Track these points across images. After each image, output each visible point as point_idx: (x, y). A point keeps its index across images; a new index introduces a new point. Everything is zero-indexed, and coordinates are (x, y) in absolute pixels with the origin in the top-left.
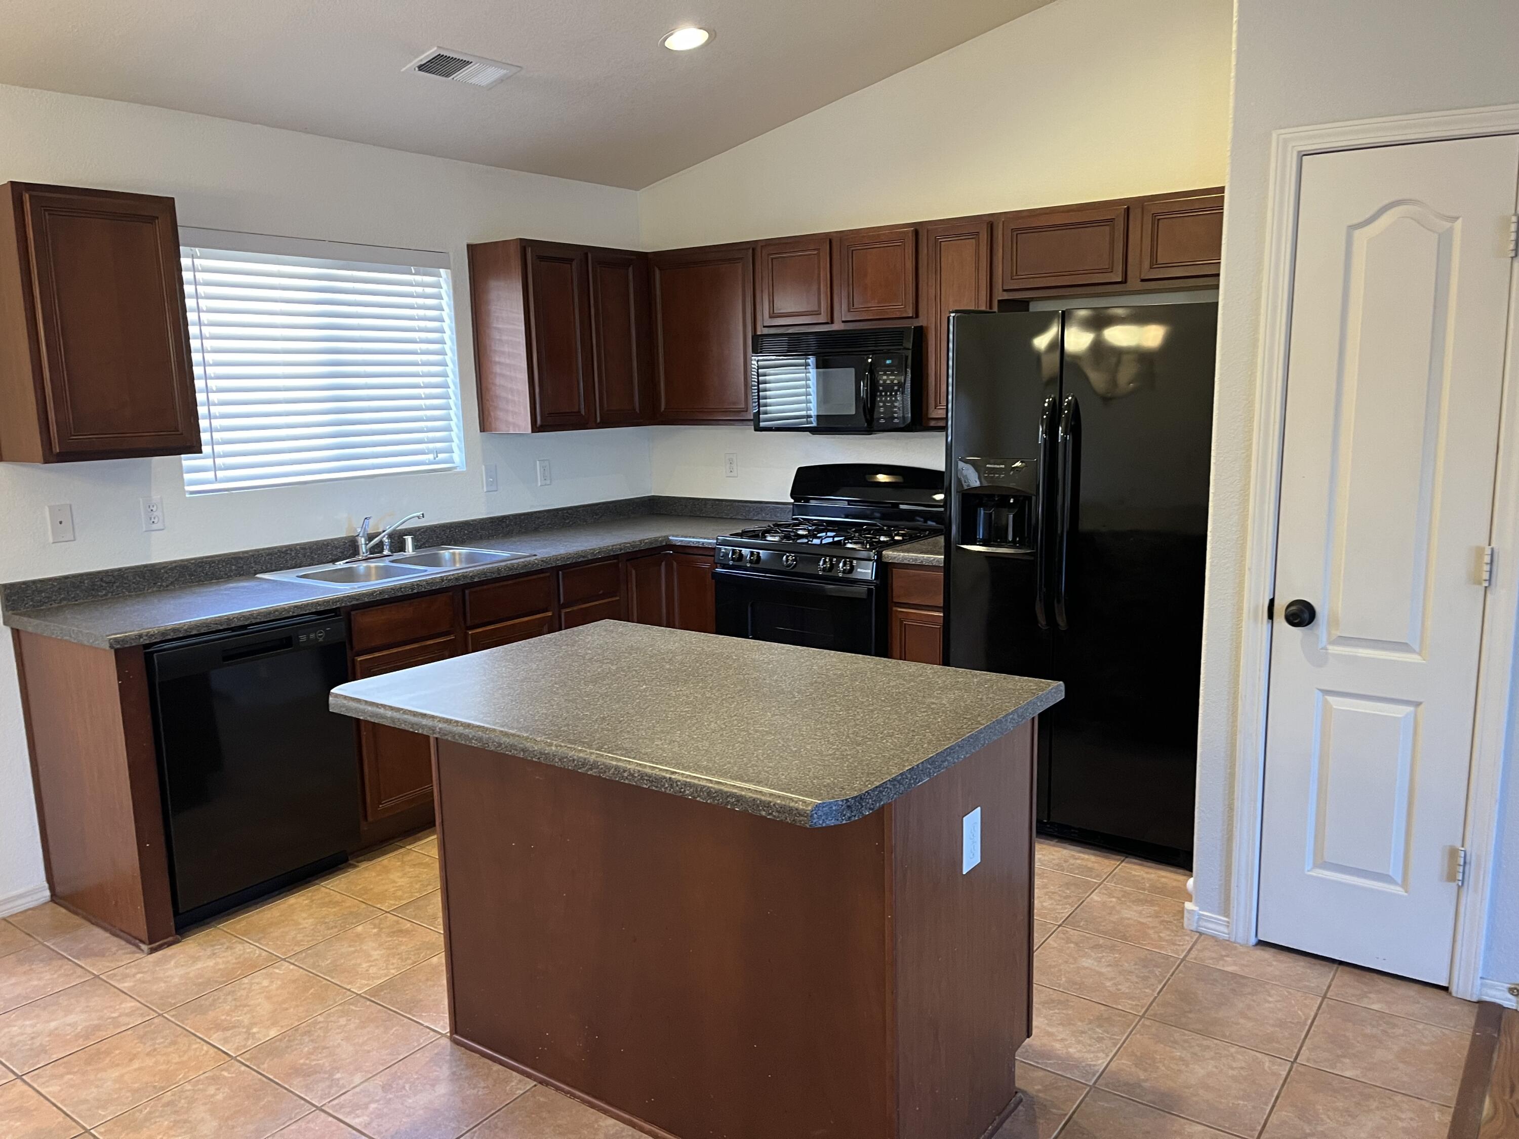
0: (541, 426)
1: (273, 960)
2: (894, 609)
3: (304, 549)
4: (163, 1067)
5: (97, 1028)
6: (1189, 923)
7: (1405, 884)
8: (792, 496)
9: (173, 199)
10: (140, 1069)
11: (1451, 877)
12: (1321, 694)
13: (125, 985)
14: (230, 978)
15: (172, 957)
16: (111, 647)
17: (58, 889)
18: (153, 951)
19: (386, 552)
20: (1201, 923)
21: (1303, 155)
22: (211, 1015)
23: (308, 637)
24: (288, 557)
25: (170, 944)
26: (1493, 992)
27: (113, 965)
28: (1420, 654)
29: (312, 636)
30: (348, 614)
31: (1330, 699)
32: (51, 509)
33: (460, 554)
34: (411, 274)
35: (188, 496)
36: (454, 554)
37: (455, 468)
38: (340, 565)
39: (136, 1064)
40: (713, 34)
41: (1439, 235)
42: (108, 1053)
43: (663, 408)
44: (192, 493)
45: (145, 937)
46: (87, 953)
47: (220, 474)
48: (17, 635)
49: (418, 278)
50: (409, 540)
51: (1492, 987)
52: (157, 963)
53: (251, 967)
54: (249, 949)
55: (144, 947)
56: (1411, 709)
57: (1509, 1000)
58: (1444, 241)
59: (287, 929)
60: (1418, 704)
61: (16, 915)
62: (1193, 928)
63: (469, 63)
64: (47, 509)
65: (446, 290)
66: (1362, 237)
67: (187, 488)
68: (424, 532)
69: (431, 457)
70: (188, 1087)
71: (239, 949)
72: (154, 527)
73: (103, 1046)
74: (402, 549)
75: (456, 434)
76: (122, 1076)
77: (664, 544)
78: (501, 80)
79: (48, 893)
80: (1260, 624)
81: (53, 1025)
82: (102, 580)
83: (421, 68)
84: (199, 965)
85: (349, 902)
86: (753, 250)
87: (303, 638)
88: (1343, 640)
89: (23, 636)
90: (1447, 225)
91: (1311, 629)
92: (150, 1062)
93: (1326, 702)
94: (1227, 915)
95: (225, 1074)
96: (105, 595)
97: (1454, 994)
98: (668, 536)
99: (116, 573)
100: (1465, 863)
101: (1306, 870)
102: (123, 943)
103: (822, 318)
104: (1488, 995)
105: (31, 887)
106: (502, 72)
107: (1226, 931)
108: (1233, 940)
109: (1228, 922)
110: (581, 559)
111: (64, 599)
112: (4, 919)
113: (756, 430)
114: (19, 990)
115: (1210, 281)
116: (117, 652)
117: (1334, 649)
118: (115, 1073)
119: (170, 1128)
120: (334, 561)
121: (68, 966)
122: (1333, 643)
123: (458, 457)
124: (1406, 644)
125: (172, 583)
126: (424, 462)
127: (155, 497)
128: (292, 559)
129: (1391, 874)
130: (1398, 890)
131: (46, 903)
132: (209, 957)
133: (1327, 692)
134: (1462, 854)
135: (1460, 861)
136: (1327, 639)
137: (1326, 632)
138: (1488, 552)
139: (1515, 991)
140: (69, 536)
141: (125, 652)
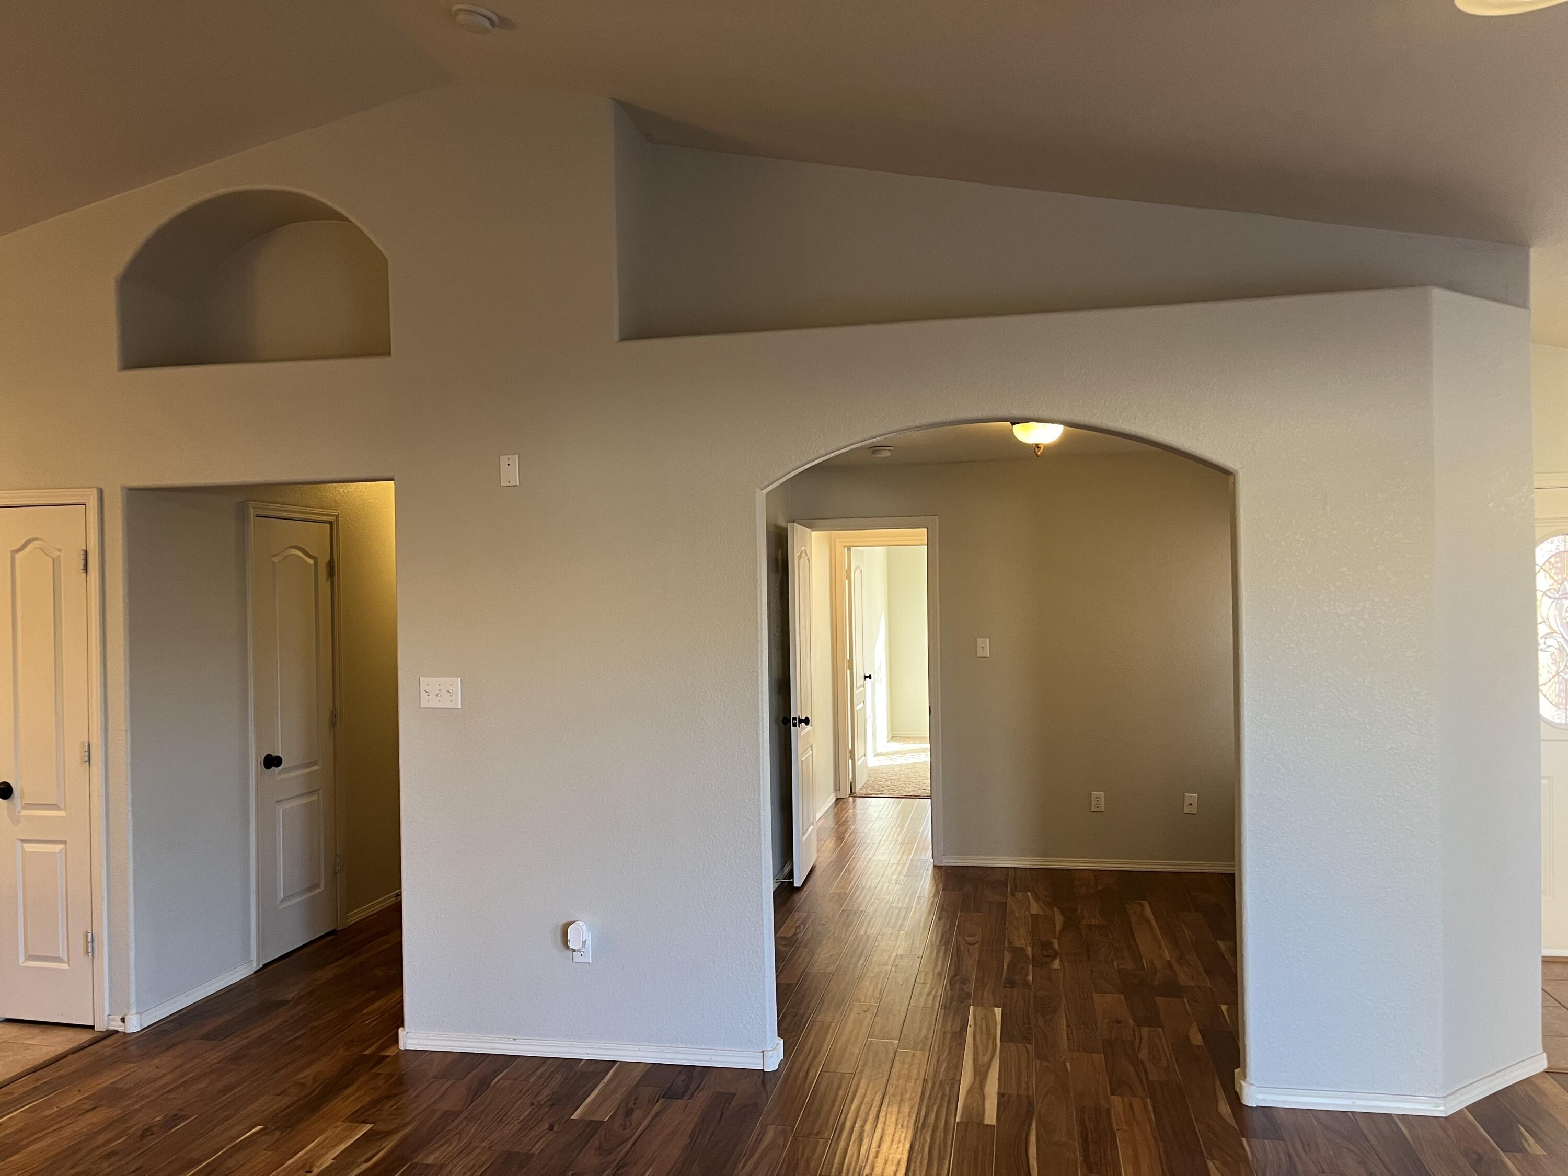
7: (68, 963)
11: (87, 953)
12: (19, 842)
26: (114, 1023)
28: (65, 810)
31: (26, 845)
41: (54, 559)
51: (114, 1020)
56: (62, 846)
57: (121, 1026)
58: (56, 562)
66: (18, 556)
88: (30, 806)
90: (58, 553)
91: (11, 799)
93: (24, 848)
97: (95, 1029)
100: (92, 941)
101: (21, 963)
104: (111, 1026)
117: (25, 812)
122: (23, 808)
124: (57, 804)
129: (61, 956)
130: (65, 966)
133: (23, 841)
134: (90, 935)
135: (90, 939)
136: (19, 807)
137: (19, 801)
138: (87, 744)
139: (123, 1020)
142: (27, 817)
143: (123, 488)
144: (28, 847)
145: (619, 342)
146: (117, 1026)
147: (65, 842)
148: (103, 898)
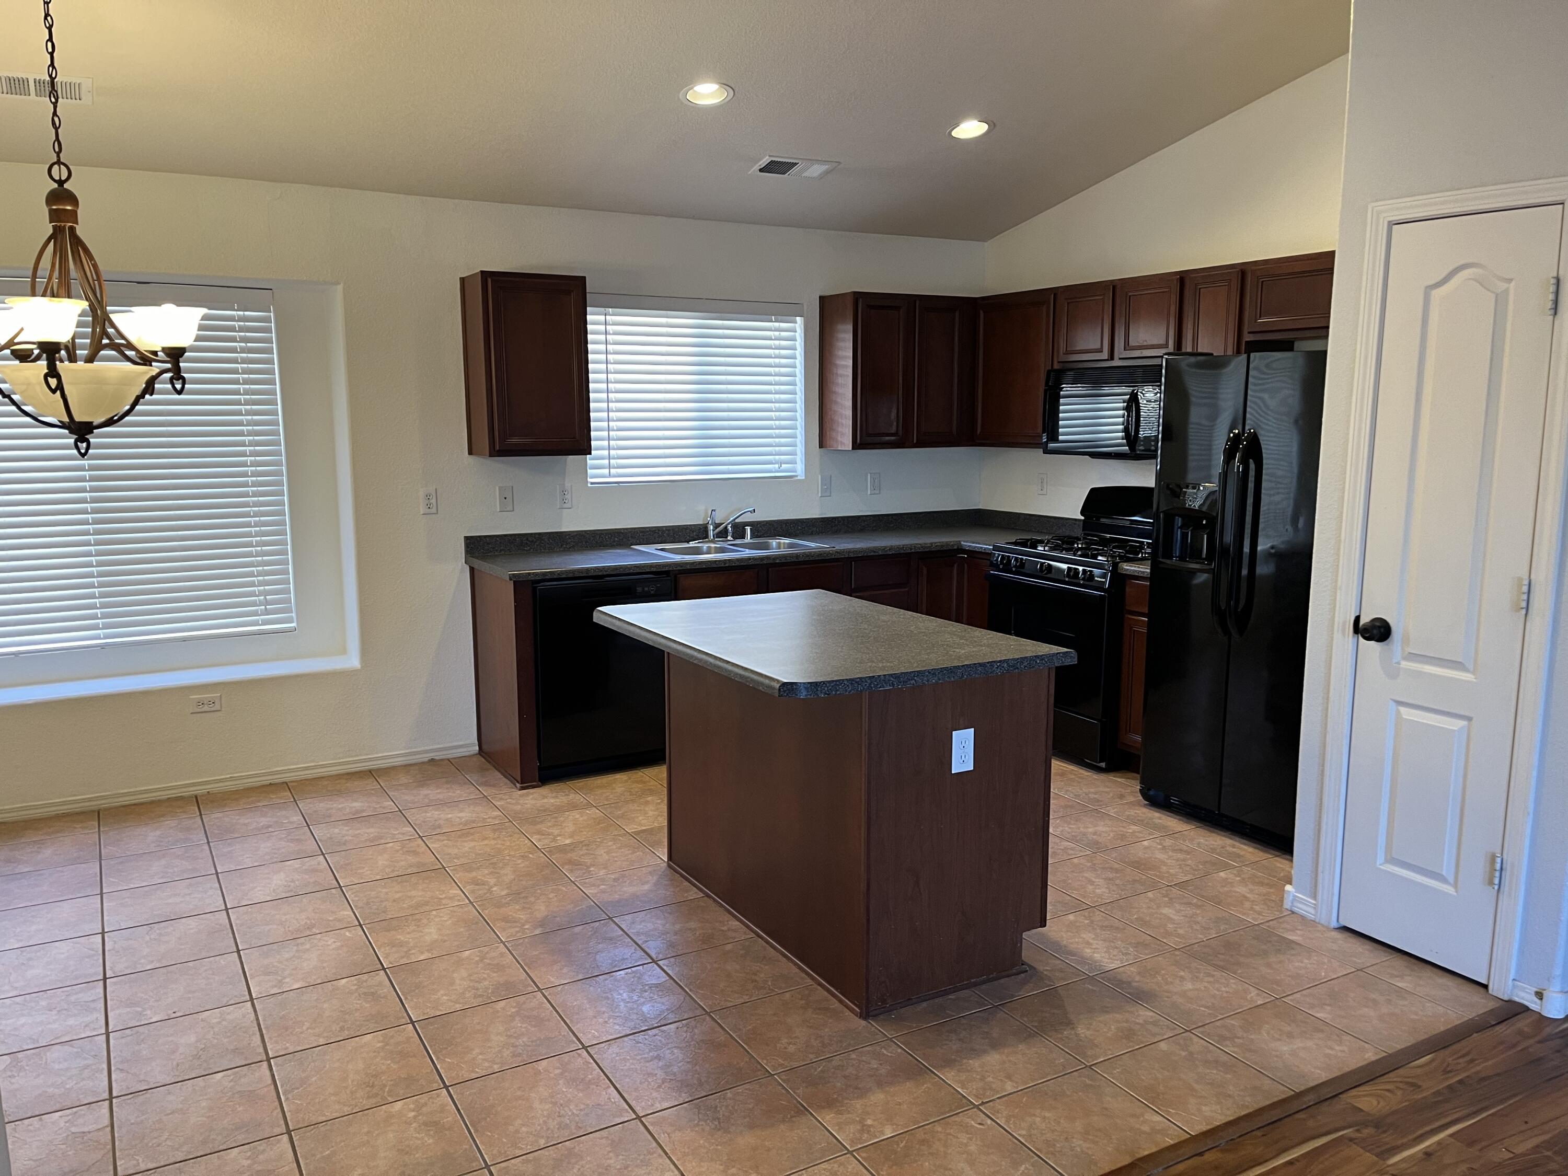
0: (860, 444)
1: (589, 805)
2: (1126, 616)
3: (669, 530)
4: (499, 846)
5: (474, 822)
6: (1287, 904)
7: (1455, 885)
8: (1082, 513)
9: (585, 277)
10: (486, 845)
11: (1491, 883)
12: (1394, 704)
13: (498, 804)
14: (560, 810)
15: (532, 794)
16: (511, 579)
17: (484, 747)
18: (523, 788)
19: (729, 538)
20: (1296, 904)
21: (1392, 224)
22: (539, 826)
23: (643, 589)
24: (656, 535)
25: (534, 787)
26: (1523, 994)
27: (497, 792)
28: (1473, 673)
29: (646, 589)
30: (675, 576)
31: (1402, 709)
32: (500, 488)
33: (784, 543)
34: (771, 321)
35: (589, 485)
36: (780, 543)
37: (797, 476)
38: (692, 544)
39: (486, 842)
40: (992, 125)
41: (1497, 295)
42: (472, 834)
43: (978, 432)
44: (592, 483)
45: (519, 780)
46: (486, 784)
47: (613, 471)
48: (472, 570)
49: (777, 324)
50: (748, 529)
51: (1523, 989)
52: (521, 796)
53: (573, 807)
54: (578, 797)
55: (518, 785)
56: (1464, 723)
57: (1535, 1003)
58: (1500, 300)
59: (604, 791)
60: (1469, 719)
61: (455, 758)
62: (1288, 907)
63: (796, 164)
64: (497, 488)
65: (799, 335)
66: (1436, 294)
67: (590, 480)
68: (764, 525)
69: (777, 466)
70: (508, 858)
71: (572, 796)
72: (565, 506)
73: (472, 831)
74: (743, 536)
75: (800, 449)
76: (475, 846)
77: (955, 547)
78: (827, 173)
79: (477, 748)
80: (1347, 636)
81: (450, 816)
82: (527, 539)
83: (761, 170)
84: (545, 800)
85: (653, 782)
86: (1055, 295)
87: (639, 589)
88: (1412, 657)
89: (475, 571)
90: (1505, 285)
91: (1387, 645)
92: (493, 842)
93: (1398, 712)
94: (1315, 898)
95: (531, 856)
96: (529, 550)
97: (1490, 992)
98: (960, 542)
99: (537, 536)
100: (1501, 869)
101: (1378, 863)
102: (509, 782)
103: (1105, 355)
104: (1518, 996)
105: (467, 742)
106: (825, 167)
107: (1312, 911)
108: (1317, 921)
109: (1315, 904)
110: (872, 554)
111: (503, 550)
112: (448, 760)
113: (1044, 453)
114: (440, 796)
115: (1321, 332)
116: (516, 584)
117: (1404, 664)
118: (472, 844)
119: (487, 874)
120: (688, 542)
121: (473, 789)
122: (1405, 659)
123: (800, 469)
124: (1460, 662)
125: (573, 546)
126: (771, 470)
127: (568, 485)
128: (659, 537)
129: (1444, 873)
130: (1450, 890)
131: (474, 755)
132: (553, 797)
133: (1400, 703)
134: (1499, 860)
135: (1498, 866)
136: (1398, 655)
137: (1400, 648)
138: (1526, 582)
139: (1540, 995)
140: (510, 508)
141: (520, 584)
142: (1410, 670)
144: (1408, 713)
146: (1526, 998)
148: (1529, 814)
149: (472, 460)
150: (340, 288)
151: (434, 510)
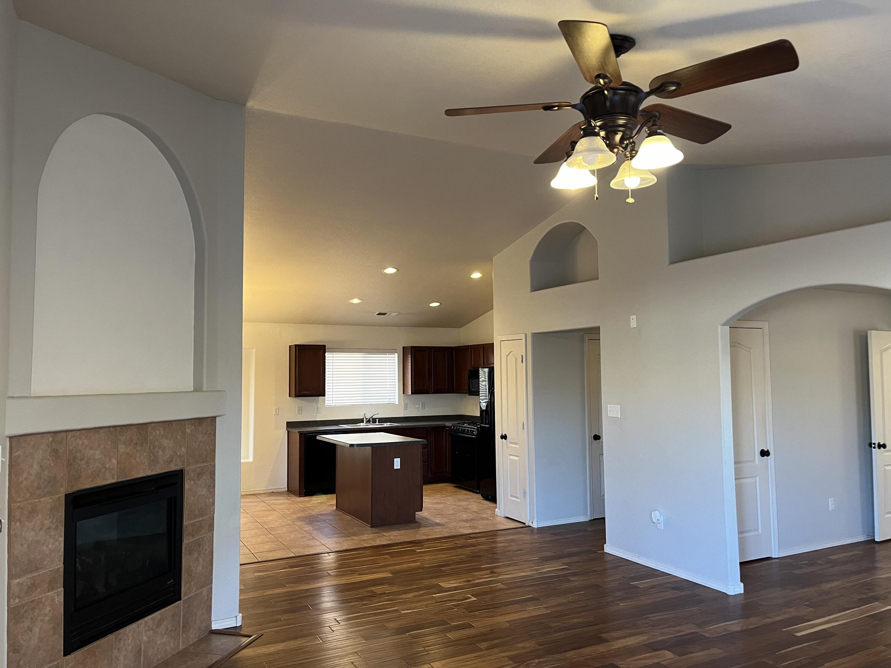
0: (413, 393)
3: (351, 420)
4: (290, 507)
5: (283, 502)
7: (519, 499)
9: (325, 345)
10: (286, 506)
17: (289, 489)
19: (371, 423)
20: (498, 513)
21: (501, 341)
22: (303, 504)
24: (347, 422)
25: (303, 497)
33: (388, 424)
34: (387, 355)
35: (326, 406)
37: (396, 403)
41: (515, 358)
43: (455, 389)
45: (298, 494)
47: (333, 402)
48: (288, 432)
49: (390, 356)
50: (377, 420)
55: (298, 496)
56: (518, 458)
61: (280, 491)
62: (497, 515)
63: (387, 313)
64: (297, 407)
65: (396, 359)
66: (508, 357)
67: (326, 404)
68: (383, 419)
69: (389, 400)
72: (318, 412)
74: (376, 422)
75: (397, 395)
78: (397, 315)
79: (286, 489)
80: (501, 440)
82: (306, 423)
83: (377, 315)
88: (511, 443)
89: (289, 432)
90: (516, 356)
91: (506, 440)
92: (288, 506)
93: (509, 457)
94: (500, 511)
95: (298, 508)
96: (306, 426)
98: (445, 424)
99: (308, 422)
101: (509, 497)
105: (284, 487)
108: (501, 516)
109: (501, 513)
111: (298, 426)
112: (278, 492)
116: (300, 434)
117: (510, 445)
118: (283, 506)
120: (357, 424)
123: (397, 401)
124: (518, 443)
125: (320, 425)
126: (387, 401)
127: (319, 406)
129: (518, 496)
131: (285, 491)
133: (509, 454)
134: (525, 490)
135: (525, 492)
136: (509, 443)
137: (508, 441)
138: (523, 422)
140: (301, 413)
141: (301, 434)
142: (511, 447)
143: (531, 333)
144: (511, 457)
145: (668, 265)
146: (531, 524)
147: (519, 456)
148: (528, 477)
149: (290, 398)
150: (255, 349)
151: (278, 414)
